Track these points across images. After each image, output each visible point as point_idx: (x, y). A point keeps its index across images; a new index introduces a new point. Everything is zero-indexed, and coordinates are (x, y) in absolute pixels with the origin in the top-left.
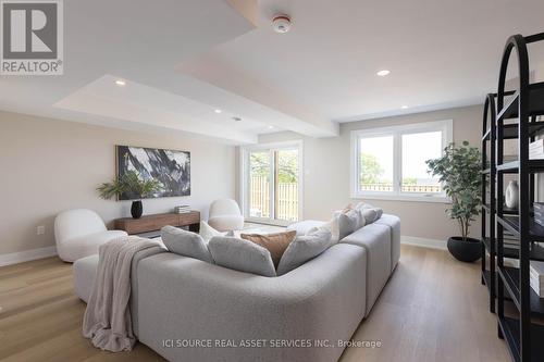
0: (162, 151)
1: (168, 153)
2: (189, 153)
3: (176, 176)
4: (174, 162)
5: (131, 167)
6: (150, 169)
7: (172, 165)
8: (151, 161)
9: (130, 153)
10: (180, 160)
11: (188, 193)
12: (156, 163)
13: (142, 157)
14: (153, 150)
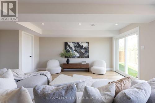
0: (78, 43)
1: (80, 43)
2: (88, 42)
3: (83, 51)
4: (82, 46)
5: (68, 48)
6: (74, 48)
7: (82, 47)
8: (74, 46)
9: (68, 44)
10: (85, 45)
11: (88, 57)
12: (76, 47)
13: (72, 45)
14: (75, 43)
